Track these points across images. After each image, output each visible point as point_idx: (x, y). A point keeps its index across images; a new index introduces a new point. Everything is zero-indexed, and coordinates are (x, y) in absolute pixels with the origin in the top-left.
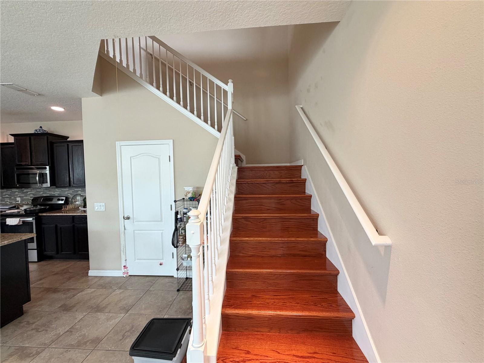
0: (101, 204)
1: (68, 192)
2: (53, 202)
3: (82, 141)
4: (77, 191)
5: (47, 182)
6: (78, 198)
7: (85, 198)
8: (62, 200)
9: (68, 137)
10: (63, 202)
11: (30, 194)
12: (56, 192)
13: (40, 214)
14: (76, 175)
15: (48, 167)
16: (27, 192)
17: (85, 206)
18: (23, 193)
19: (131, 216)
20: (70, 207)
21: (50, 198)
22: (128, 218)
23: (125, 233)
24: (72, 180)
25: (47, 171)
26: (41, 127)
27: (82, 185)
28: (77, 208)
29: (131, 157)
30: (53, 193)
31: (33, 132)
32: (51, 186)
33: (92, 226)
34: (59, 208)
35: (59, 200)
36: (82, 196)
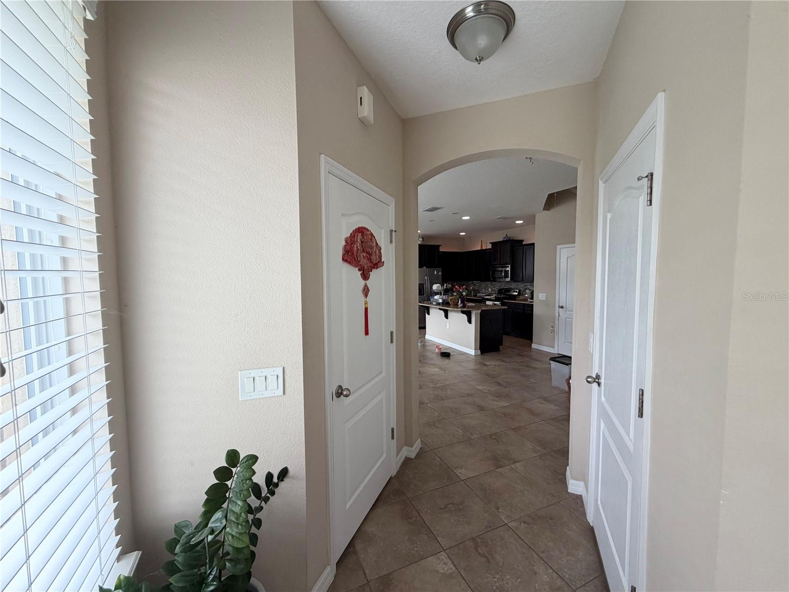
0: (544, 294)
1: (521, 286)
2: (510, 293)
3: (533, 244)
4: (527, 286)
5: (508, 277)
6: (527, 291)
7: (533, 292)
8: (516, 292)
9: (523, 241)
10: (517, 294)
11: (497, 286)
12: (513, 285)
13: (504, 301)
14: (528, 272)
15: (510, 266)
16: (494, 285)
17: (532, 298)
18: (492, 285)
19: (564, 306)
20: (521, 297)
21: (509, 290)
22: (562, 307)
23: (558, 318)
24: (524, 276)
25: (509, 269)
26: (507, 235)
27: (532, 281)
28: (526, 300)
29: (567, 258)
30: (511, 286)
31: (502, 240)
32: (511, 280)
33: (537, 311)
34: (514, 297)
35: (514, 292)
36: (530, 290)
